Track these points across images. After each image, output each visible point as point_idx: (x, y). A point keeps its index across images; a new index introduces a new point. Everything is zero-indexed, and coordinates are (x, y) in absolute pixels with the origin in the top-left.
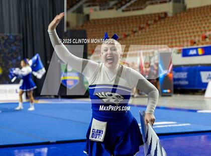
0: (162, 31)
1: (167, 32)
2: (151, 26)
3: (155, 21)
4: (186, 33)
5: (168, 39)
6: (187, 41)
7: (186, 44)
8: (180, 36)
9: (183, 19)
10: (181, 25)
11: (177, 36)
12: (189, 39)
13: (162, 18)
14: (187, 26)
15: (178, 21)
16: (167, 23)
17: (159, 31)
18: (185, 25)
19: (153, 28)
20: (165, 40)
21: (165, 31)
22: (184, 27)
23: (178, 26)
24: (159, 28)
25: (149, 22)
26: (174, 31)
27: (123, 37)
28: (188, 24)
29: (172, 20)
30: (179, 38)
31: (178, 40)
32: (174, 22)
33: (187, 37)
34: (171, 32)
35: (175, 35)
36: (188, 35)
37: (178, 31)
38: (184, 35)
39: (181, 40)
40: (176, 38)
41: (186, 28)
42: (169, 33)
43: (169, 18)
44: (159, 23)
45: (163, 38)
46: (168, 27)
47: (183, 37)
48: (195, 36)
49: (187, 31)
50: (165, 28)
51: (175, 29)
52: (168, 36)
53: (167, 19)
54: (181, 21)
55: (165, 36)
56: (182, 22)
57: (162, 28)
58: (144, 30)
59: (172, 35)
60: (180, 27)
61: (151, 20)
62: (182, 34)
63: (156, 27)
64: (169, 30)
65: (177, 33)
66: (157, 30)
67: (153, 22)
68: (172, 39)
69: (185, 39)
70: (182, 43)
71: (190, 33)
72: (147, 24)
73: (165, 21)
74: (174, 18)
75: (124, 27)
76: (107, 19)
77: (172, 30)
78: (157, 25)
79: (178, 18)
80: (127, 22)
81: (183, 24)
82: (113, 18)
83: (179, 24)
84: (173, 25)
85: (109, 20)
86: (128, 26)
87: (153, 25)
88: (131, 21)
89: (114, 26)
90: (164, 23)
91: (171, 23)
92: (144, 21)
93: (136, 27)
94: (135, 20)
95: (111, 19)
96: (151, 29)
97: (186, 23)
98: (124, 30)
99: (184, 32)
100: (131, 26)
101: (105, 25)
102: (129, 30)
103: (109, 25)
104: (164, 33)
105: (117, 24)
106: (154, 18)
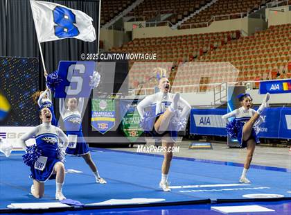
0: (232, 57)
1: (240, 58)
2: (217, 50)
3: (223, 43)
4: (266, 61)
6: (268, 71)
7: (265, 75)
8: (258, 64)
9: (262, 41)
10: (260, 49)
11: (253, 64)
12: (270, 68)
13: (234, 39)
14: (268, 51)
17: (228, 57)
18: (265, 48)
19: (219, 52)
21: (237, 56)
22: (263, 51)
23: (255, 50)
25: (215, 44)
26: (250, 57)
28: (269, 48)
29: (246, 41)
30: (256, 67)
31: (254, 70)
32: (249, 45)
33: (267, 66)
34: (245, 58)
35: (251, 62)
36: (268, 63)
37: (255, 57)
38: (263, 63)
39: (259, 69)
40: (251, 68)
41: (266, 53)
42: (243, 60)
43: (242, 38)
44: (228, 45)
46: (241, 52)
47: (262, 66)
48: (279, 65)
49: (268, 58)
50: (237, 52)
51: (251, 54)
52: (241, 63)
53: (239, 40)
54: (259, 43)
55: (236, 64)
56: (261, 45)
57: (232, 53)
58: (207, 55)
59: (246, 63)
60: (258, 52)
61: (218, 41)
62: (261, 61)
63: (225, 52)
64: (242, 56)
65: (253, 59)
66: (226, 56)
67: (220, 44)
68: (246, 68)
69: (265, 69)
70: (260, 75)
71: (271, 60)
72: (212, 46)
73: (237, 43)
74: (250, 39)
75: (179, 50)
76: (156, 39)
77: (246, 55)
78: (226, 48)
79: (255, 40)
80: (184, 44)
81: (262, 47)
82: (165, 38)
83: (257, 48)
84: (248, 49)
85: (160, 40)
86: (185, 49)
87: (220, 48)
88: (190, 41)
89: (166, 49)
90: (236, 46)
91: (245, 45)
92: (208, 42)
93: (197, 50)
94: (196, 41)
95: (161, 38)
96: (217, 54)
97: (267, 47)
98: (179, 54)
99: (263, 58)
100: (190, 49)
101: (153, 46)
102: (186, 55)
103: (158, 46)
104: (235, 59)
105: (169, 45)
106: (221, 39)
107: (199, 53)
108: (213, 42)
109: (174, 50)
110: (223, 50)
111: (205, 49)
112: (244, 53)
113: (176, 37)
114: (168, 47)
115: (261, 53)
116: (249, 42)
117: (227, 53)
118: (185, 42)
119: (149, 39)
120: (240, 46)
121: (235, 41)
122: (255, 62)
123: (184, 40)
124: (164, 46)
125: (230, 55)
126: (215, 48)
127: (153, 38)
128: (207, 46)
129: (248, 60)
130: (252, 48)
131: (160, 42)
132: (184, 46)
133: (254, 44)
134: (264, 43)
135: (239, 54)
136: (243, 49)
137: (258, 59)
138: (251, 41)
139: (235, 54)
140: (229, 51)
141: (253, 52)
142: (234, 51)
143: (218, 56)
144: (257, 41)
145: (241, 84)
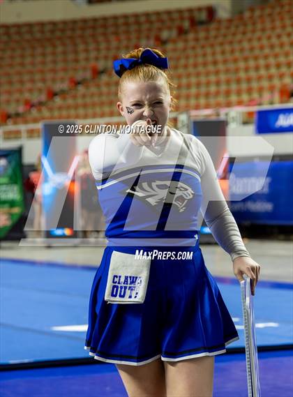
0: (200, 60)
1: (215, 63)
2: (169, 46)
3: (181, 31)
4: (267, 67)
5: (218, 83)
6: (272, 89)
7: (266, 95)
8: (252, 74)
9: (259, 26)
10: (256, 44)
11: (242, 75)
12: (277, 82)
13: (202, 23)
14: (272, 47)
15: (244, 33)
16: (216, 37)
17: (191, 61)
18: (265, 42)
19: (175, 50)
20: (208, 84)
21: (210, 58)
22: (262, 48)
23: (246, 45)
24: (190, 52)
25: (165, 35)
26: (236, 61)
27: (88, 75)
28: (274, 40)
29: (228, 28)
30: (249, 80)
31: (244, 86)
32: (234, 34)
33: (270, 78)
34: (225, 62)
35: (237, 70)
36: (273, 71)
37: (246, 59)
38: (263, 72)
39: (255, 85)
40: (238, 81)
41: (267, 51)
42: (221, 67)
43: (220, 22)
44: (191, 36)
45: (203, 79)
46: (218, 49)
47: (260, 78)
49: (272, 61)
50: (209, 50)
51: (237, 54)
52: (217, 73)
53: (213, 26)
54: (254, 31)
55: (208, 74)
56: (258, 34)
57: (199, 51)
59: (227, 71)
60: (252, 49)
61: (170, 28)
62: (257, 68)
63: (185, 49)
64: (219, 57)
65: (242, 64)
66: (187, 57)
67: (174, 33)
68: (228, 82)
69: (265, 84)
70: (255, 95)
71: (278, 66)
72: (157, 39)
73: (208, 32)
74: (236, 22)
75: (91, 47)
76: (42, 24)
77: (228, 56)
78: (186, 41)
79: (245, 25)
80: (101, 34)
81: (259, 39)
82: (61, 22)
83: (250, 40)
84: (230, 43)
86: (102, 45)
87: (175, 42)
88: (114, 29)
89: (64, 44)
90: (207, 38)
91: (225, 36)
92: (150, 30)
94: (125, 28)
95: (54, 23)
97: (269, 38)
98: (92, 55)
99: (262, 62)
100: (113, 44)
101: (38, 40)
102: (106, 57)
103: (49, 40)
104: (205, 64)
105: (71, 38)
106: (178, 23)
108: (160, 29)
109: (81, 47)
110: (180, 45)
112: (223, 53)
113: (85, 21)
114: (69, 41)
115: (257, 52)
116: (233, 30)
118: (102, 30)
119: (30, 25)
121: (204, 27)
122: (247, 69)
123: (101, 26)
124: (60, 38)
125: (196, 56)
126: (164, 42)
127: (37, 24)
128: (148, 37)
129: (232, 66)
130: (240, 42)
131: (53, 31)
132: (101, 38)
134: (263, 30)
135: (213, 55)
136: (222, 44)
137: (252, 63)
138: (237, 27)
139: (205, 55)
140: (194, 48)
142: (203, 47)
144: (250, 27)
145: (218, 115)
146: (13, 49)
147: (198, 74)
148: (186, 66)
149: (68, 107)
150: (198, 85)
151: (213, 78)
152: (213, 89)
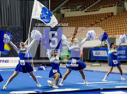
1: (113, 25)
2: (103, 21)
5: (114, 30)
7: (125, 32)
8: (121, 27)
9: (123, 17)
10: (122, 20)
11: (119, 27)
13: (110, 16)
17: (108, 25)
18: (124, 20)
20: (111, 30)
21: (112, 24)
25: (102, 19)
28: (126, 20)
29: (116, 17)
31: (120, 30)
33: (126, 28)
34: (115, 25)
35: (118, 26)
38: (124, 27)
39: (122, 30)
40: (118, 29)
43: (114, 16)
44: (108, 19)
45: (110, 29)
47: (123, 28)
51: (118, 23)
52: (114, 27)
55: (111, 27)
57: (110, 22)
58: (98, 24)
59: (116, 27)
60: (121, 22)
61: (103, 17)
63: (106, 22)
65: (119, 25)
66: (107, 24)
67: (104, 18)
68: (116, 29)
70: (122, 32)
72: (100, 20)
73: (111, 18)
74: (118, 16)
75: (86, 22)
76: (75, 17)
77: (116, 23)
78: (107, 20)
79: (120, 17)
80: (88, 19)
81: (123, 20)
82: (79, 16)
84: (117, 21)
85: (76, 17)
86: (88, 21)
87: (104, 20)
88: (90, 18)
90: (111, 20)
91: (115, 19)
92: (98, 18)
93: (93, 22)
94: (93, 17)
95: (77, 17)
96: (103, 23)
98: (86, 23)
99: (124, 25)
100: (90, 21)
101: (74, 20)
102: (89, 24)
103: (76, 20)
104: (111, 25)
105: (81, 20)
106: (105, 16)
107: (94, 23)
108: (101, 18)
109: (83, 22)
110: (105, 21)
111: (97, 21)
112: (115, 23)
113: (84, 16)
114: (81, 21)
115: (123, 23)
116: (117, 18)
117: (107, 23)
118: (88, 18)
119: (72, 17)
120: (113, 19)
121: (111, 17)
122: (120, 26)
123: (88, 17)
124: (79, 20)
125: (109, 23)
126: (102, 21)
127: (74, 17)
128: (98, 19)
129: (117, 26)
130: (119, 20)
131: (77, 18)
132: (88, 20)
133: (120, 18)
134: (124, 18)
135: (113, 23)
136: (115, 21)
137: (121, 25)
138: (118, 17)
139: (111, 23)
140: (108, 22)
141: (119, 22)
142: (110, 21)
143: (103, 24)
144: (121, 17)
145: (114, 37)
146: (71, 22)
147: (109, 28)
148: (106, 26)
149: (81, 35)
150: (109, 30)
151: (113, 28)
152: (113, 31)
